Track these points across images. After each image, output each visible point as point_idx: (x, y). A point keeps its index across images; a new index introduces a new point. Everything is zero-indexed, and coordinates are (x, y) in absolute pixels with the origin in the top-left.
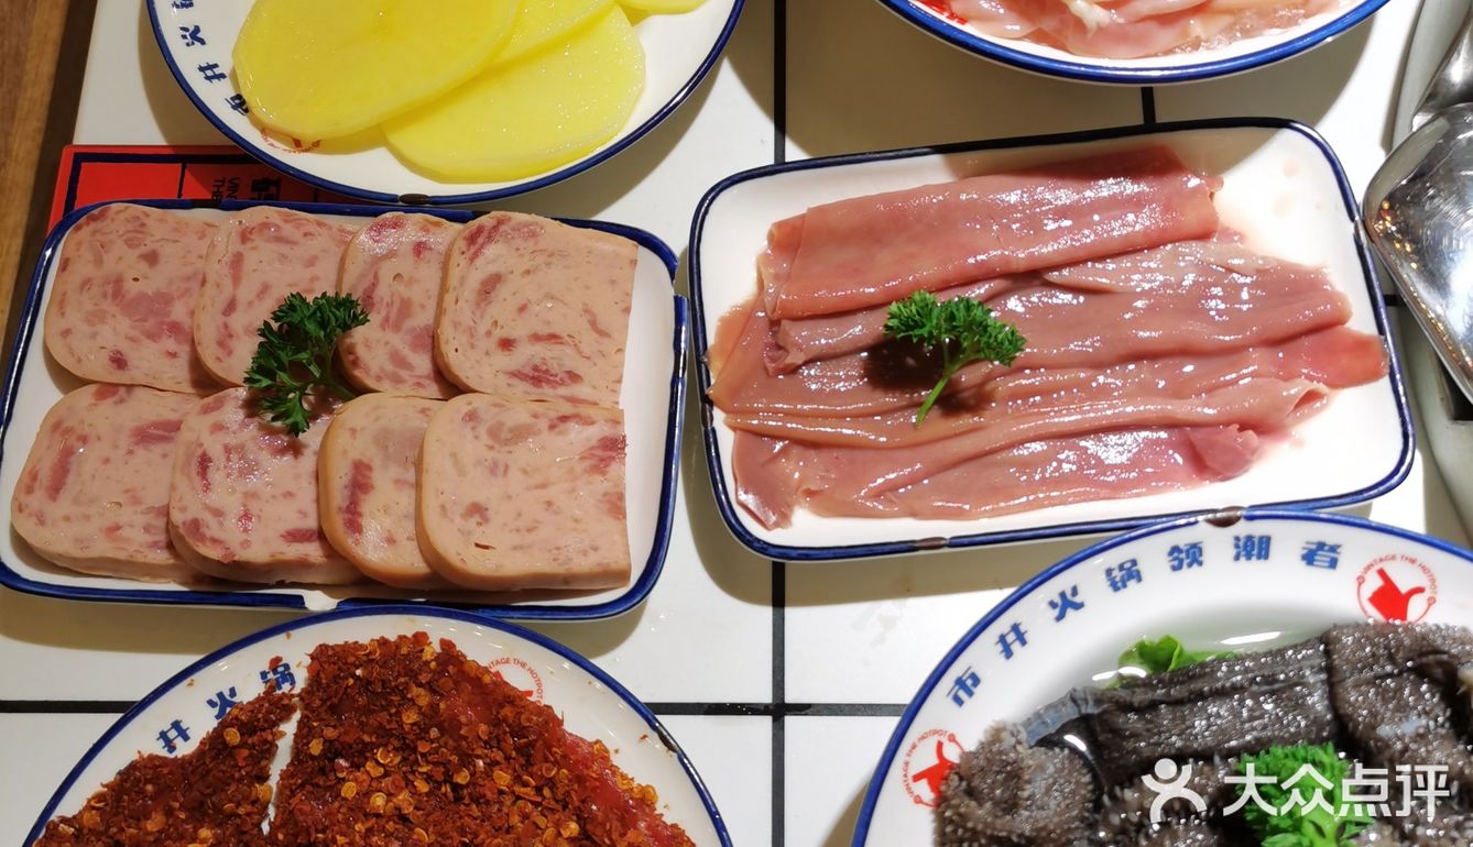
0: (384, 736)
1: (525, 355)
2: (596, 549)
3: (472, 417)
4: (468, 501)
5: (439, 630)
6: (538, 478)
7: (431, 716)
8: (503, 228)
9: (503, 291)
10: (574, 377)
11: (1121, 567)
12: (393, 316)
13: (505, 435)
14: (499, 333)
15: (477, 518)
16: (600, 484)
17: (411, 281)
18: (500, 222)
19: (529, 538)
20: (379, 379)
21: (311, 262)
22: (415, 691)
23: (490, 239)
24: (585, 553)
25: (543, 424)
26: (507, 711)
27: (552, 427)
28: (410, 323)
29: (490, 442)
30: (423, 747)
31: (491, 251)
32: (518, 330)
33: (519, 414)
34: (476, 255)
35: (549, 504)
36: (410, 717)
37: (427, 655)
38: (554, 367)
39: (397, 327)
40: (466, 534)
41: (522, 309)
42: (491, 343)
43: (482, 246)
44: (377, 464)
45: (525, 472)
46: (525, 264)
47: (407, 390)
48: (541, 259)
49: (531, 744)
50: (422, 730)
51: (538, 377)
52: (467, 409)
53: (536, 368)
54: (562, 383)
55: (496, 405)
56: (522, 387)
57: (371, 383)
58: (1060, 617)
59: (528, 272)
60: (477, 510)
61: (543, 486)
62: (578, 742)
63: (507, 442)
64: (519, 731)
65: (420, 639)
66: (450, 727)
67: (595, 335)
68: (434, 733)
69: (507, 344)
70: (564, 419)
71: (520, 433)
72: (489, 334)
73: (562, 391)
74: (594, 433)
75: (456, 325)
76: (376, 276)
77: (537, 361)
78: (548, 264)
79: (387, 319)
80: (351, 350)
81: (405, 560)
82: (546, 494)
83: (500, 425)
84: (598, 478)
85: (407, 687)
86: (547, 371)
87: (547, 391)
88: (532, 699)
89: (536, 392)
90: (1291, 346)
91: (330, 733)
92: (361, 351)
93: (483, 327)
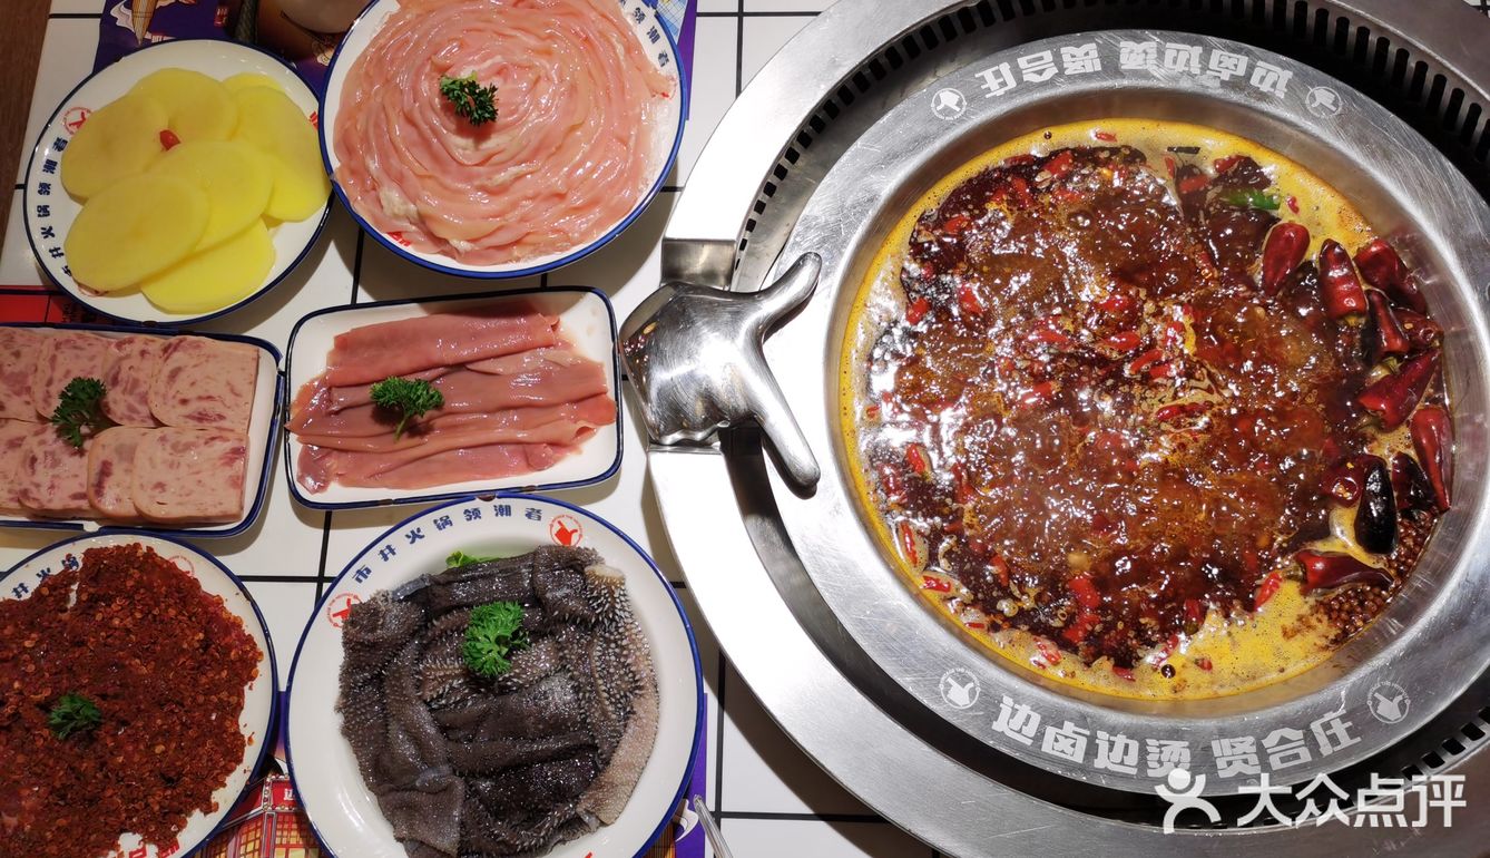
0: (120, 592)
1: (193, 407)
2: (221, 504)
3: (163, 439)
4: (155, 482)
5: (146, 542)
6: (195, 470)
7: (139, 584)
8: (183, 344)
9: (182, 376)
10: (221, 417)
11: (441, 519)
12: (129, 387)
13: (180, 448)
14: (180, 397)
15: (160, 490)
16: (228, 472)
17: (139, 369)
18: (181, 341)
19: (187, 499)
20: (121, 419)
21: (92, 358)
22: (132, 571)
23: (175, 349)
24: (215, 506)
25: (202, 441)
26: (174, 581)
27: (206, 443)
28: (137, 391)
29: (172, 451)
30: (137, 597)
31: (177, 355)
32: (190, 394)
33: (190, 436)
34: (167, 358)
35: (200, 482)
36: (130, 583)
37: (140, 553)
38: (210, 413)
39: (131, 393)
40: (153, 497)
41: (193, 384)
42: (176, 402)
43: (171, 353)
44: (115, 461)
45: (189, 466)
46: (194, 362)
47: (136, 424)
48: (203, 359)
49: (185, 597)
50: (136, 589)
51: (201, 417)
52: (160, 435)
53: (200, 413)
54: (215, 420)
55: (178, 433)
56: (192, 423)
57: (117, 421)
58: (413, 542)
59: (195, 366)
60: (161, 486)
61: (198, 473)
62: (207, 596)
63: (180, 451)
64: (179, 590)
65: (137, 546)
66: (149, 587)
67: (233, 396)
68: (142, 591)
69: (184, 402)
70: (213, 439)
71: (188, 447)
72: (174, 397)
73: (214, 424)
74: (228, 446)
75: (156, 393)
76: (119, 368)
77: (201, 410)
78: (207, 361)
79: (125, 389)
80: (106, 405)
81: (126, 509)
82: (198, 477)
83: (178, 442)
84: (228, 468)
85: (128, 569)
86: (206, 415)
87: (206, 424)
88: (189, 575)
89: (200, 426)
90: (581, 404)
91: (91, 590)
92: (112, 406)
93: (172, 392)
